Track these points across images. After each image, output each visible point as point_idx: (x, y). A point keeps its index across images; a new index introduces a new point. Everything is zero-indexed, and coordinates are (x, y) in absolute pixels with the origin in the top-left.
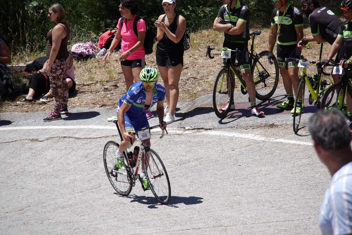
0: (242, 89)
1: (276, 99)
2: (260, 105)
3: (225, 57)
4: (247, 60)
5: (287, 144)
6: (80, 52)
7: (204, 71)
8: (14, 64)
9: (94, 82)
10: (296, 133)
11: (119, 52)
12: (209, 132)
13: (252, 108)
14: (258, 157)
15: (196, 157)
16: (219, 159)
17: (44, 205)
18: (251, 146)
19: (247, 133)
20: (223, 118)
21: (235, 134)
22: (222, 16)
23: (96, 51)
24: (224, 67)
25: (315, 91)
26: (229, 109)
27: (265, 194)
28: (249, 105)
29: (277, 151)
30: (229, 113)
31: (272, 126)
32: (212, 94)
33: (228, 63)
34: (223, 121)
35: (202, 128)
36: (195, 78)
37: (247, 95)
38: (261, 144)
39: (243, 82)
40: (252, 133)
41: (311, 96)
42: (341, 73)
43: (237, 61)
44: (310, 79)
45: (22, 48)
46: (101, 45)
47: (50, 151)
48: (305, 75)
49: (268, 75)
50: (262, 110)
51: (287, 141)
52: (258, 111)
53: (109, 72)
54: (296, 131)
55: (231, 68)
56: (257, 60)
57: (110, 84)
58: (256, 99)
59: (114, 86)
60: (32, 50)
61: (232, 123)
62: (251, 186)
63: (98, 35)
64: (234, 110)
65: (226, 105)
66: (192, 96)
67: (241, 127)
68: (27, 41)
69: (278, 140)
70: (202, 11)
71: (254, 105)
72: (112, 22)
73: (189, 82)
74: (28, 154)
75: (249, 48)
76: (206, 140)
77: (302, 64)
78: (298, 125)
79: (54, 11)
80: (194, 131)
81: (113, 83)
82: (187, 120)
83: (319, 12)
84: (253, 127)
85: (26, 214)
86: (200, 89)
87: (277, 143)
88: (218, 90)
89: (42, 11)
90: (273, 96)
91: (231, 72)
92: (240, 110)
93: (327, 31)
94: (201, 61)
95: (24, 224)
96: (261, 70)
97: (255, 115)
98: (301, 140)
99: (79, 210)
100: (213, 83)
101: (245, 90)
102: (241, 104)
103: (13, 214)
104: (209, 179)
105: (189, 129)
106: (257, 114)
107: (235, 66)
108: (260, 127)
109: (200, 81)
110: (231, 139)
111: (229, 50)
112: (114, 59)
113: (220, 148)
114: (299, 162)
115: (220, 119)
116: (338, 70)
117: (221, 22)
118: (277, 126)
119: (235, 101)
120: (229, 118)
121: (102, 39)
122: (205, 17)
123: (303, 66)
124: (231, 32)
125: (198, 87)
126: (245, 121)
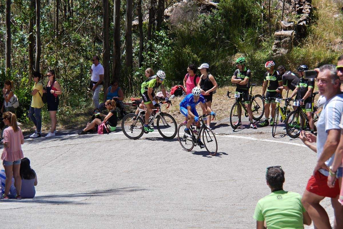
0: (246, 114)
1: (263, 120)
2: (255, 123)
3: (236, 97)
4: (249, 99)
5: (268, 142)
6: (161, 96)
7: (225, 107)
8: (127, 102)
9: (168, 111)
10: (274, 137)
11: (181, 97)
12: (228, 136)
13: (251, 124)
14: (253, 148)
15: (221, 148)
16: (233, 149)
17: (141, 169)
18: (250, 143)
19: (248, 136)
20: (235, 129)
21: (241, 137)
22: (236, 75)
23: (170, 96)
24: (236, 102)
25: (284, 115)
26: (239, 125)
27: (257, 165)
28: (249, 123)
29: (263, 145)
30: (238, 127)
31: (261, 133)
32: (230, 117)
33: (238, 100)
34: (235, 130)
35: (224, 134)
36: (221, 110)
37: (248, 118)
38: (255, 142)
39: (246, 111)
40: (250, 136)
41: (282, 118)
42: (298, 105)
43: (243, 99)
44: (282, 109)
45: (131, 94)
46: (172, 93)
47: (144, 144)
48: (279, 107)
49: (260, 107)
50: (255, 125)
51: (268, 141)
52: (254, 125)
53: (176, 106)
54: (274, 136)
55: (240, 103)
56: (253, 99)
57: (176, 112)
58: (253, 120)
59: (178, 113)
60: (136, 95)
61: (240, 131)
62: (249, 162)
63: (170, 88)
64: (241, 125)
65: (237, 122)
66: (219, 119)
67: (245, 133)
68: (133, 90)
69: (264, 140)
70: (225, 78)
71: (251, 122)
72: (178, 83)
73: (218, 112)
74: (133, 146)
75: (250, 92)
76: (226, 140)
77: (277, 101)
78: (275, 133)
79: (148, 72)
80: (220, 135)
81: (178, 112)
82: (216, 129)
83: (287, 74)
84: (251, 134)
85: (131, 174)
86: (223, 115)
87: (264, 141)
88: (233, 114)
89: (141, 77)
90: (262, 118)
91: (240, 104)
92: (244, 125)
93: (292, 84)
94: (224, 101)
95: (130, 178)
96: (256, 105)
97: (252, 128)
98: (276, 140)
99: (159, 172)
100: (230, 112)
101: (247, 115)
102: (245, 123)
103: (124, 173)
104: (227, 158)
105: (217, 134)
106: (253, 127)
107: (242, 102)
108: (254, 133)
109: (224, 111)
110: (239, 139)
111: (239, 93)
112: (179, 100)
113: (233, 143)
114: (275, 151)
115: (234, 129)
116: (296, 104)
117: (235, 78)
118: (263, 133)
119: (242, 121)
120: (238, 129)
121: (172, 90)
122: (226, 81)
123: (278, 102)
124: (241, 83)
125: (222, 114)
126: (246, 130)
